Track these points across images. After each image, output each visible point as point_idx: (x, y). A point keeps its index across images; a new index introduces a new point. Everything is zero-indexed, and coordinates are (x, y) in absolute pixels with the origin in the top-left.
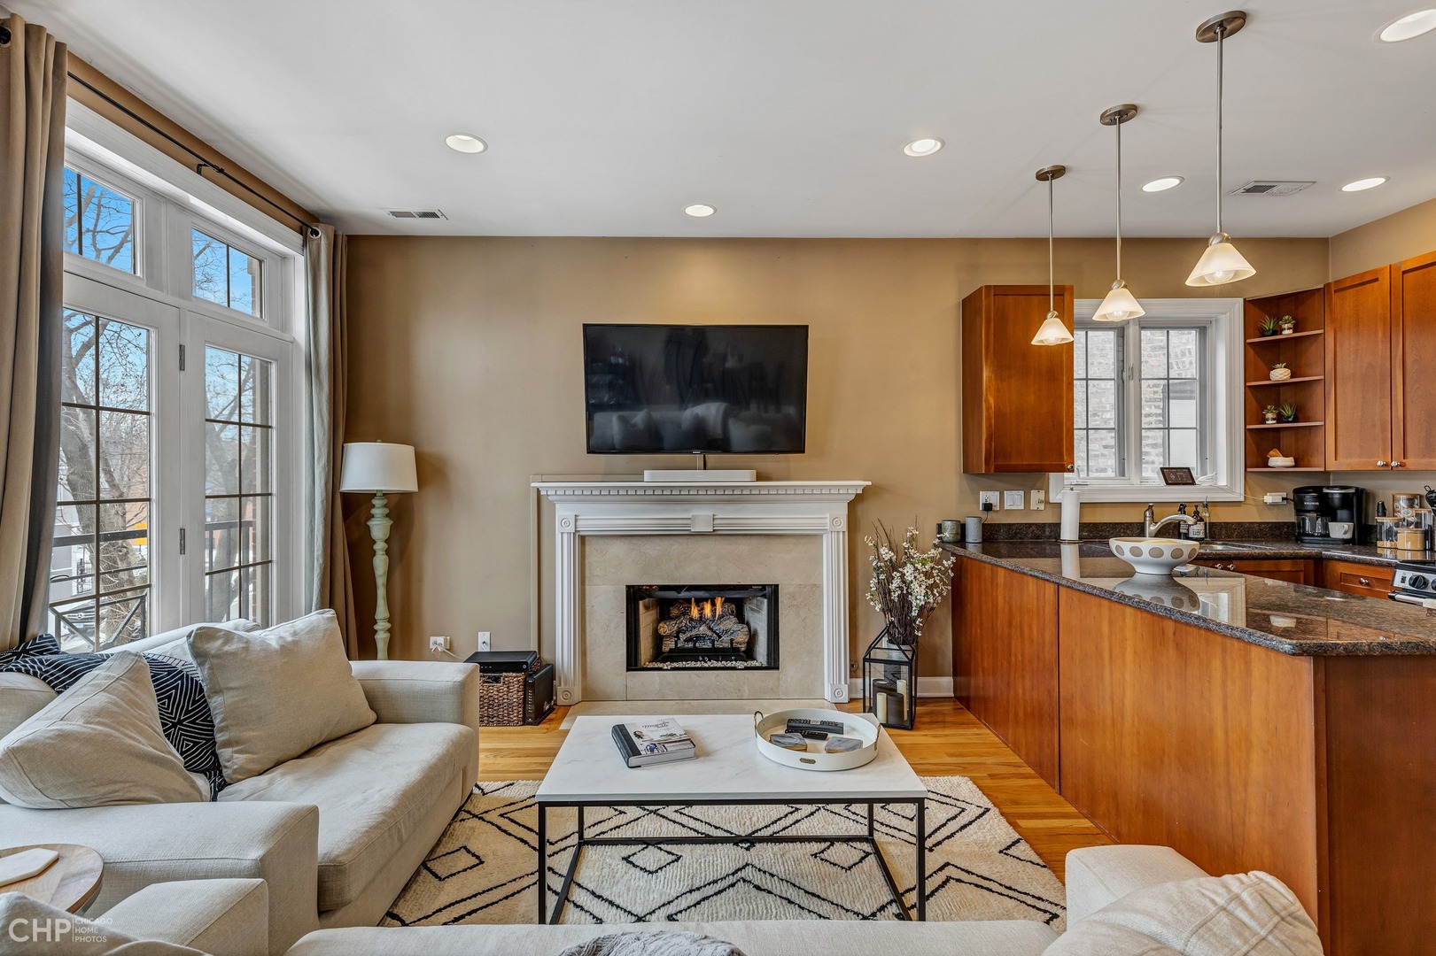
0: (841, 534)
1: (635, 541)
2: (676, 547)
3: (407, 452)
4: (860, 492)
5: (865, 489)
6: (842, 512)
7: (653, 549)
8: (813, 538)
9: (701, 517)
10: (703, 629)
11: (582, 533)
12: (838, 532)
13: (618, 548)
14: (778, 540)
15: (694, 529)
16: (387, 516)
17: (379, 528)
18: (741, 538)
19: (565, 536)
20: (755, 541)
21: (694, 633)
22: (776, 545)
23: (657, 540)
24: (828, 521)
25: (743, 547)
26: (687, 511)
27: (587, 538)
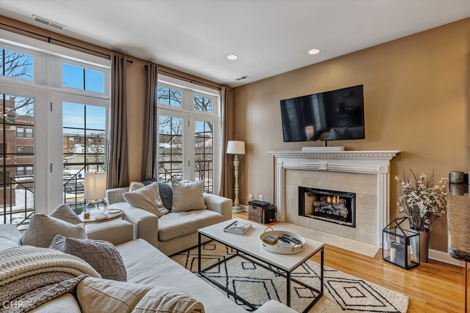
0: (385, 174)
1: (301, 171)
2: (315, 174)
3: (242, 144)
4: (394, 155)
5: (398, 154)
6: (387, 164)
7: (308, 174)
8: (373, 175)
9: (322, 164)
10: (330, 207)
11: (284, 168)
12: (384, 174)
13: (296, 174)
14: (356, 175)
15: (320, 169)
16: (238, 160)
17: (236, 163)
18: (340, 173)
19: (280, 168)
20: (345, 175)
21: (326, 207)
22: (354, 177)
23: (308, 172)
24: (378, 168)
25: (340, 177)
26: (318, 162)
27: (287, 170)
